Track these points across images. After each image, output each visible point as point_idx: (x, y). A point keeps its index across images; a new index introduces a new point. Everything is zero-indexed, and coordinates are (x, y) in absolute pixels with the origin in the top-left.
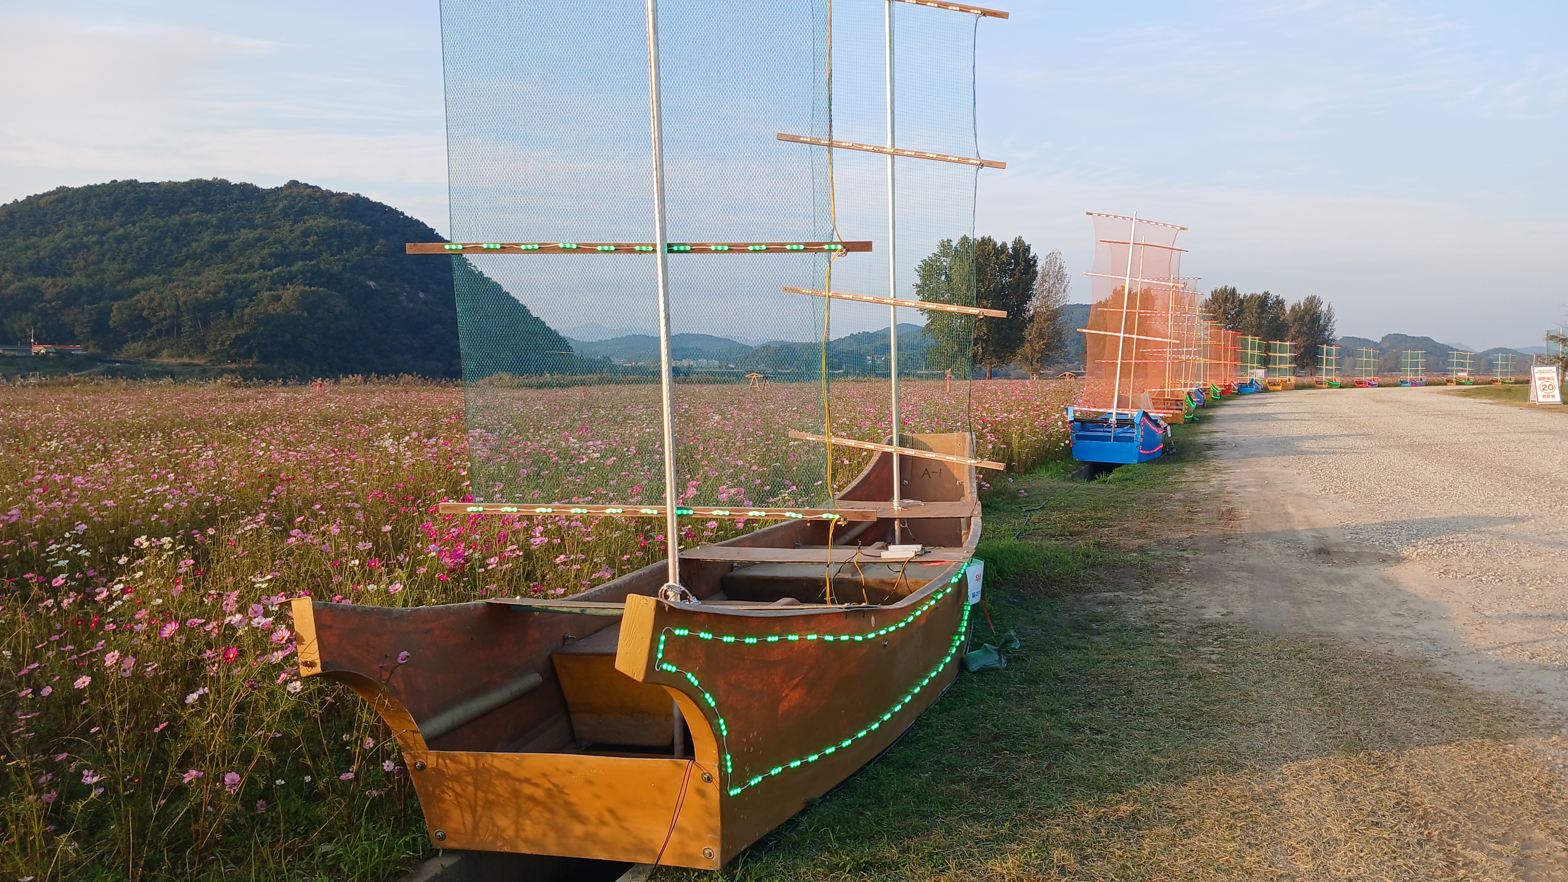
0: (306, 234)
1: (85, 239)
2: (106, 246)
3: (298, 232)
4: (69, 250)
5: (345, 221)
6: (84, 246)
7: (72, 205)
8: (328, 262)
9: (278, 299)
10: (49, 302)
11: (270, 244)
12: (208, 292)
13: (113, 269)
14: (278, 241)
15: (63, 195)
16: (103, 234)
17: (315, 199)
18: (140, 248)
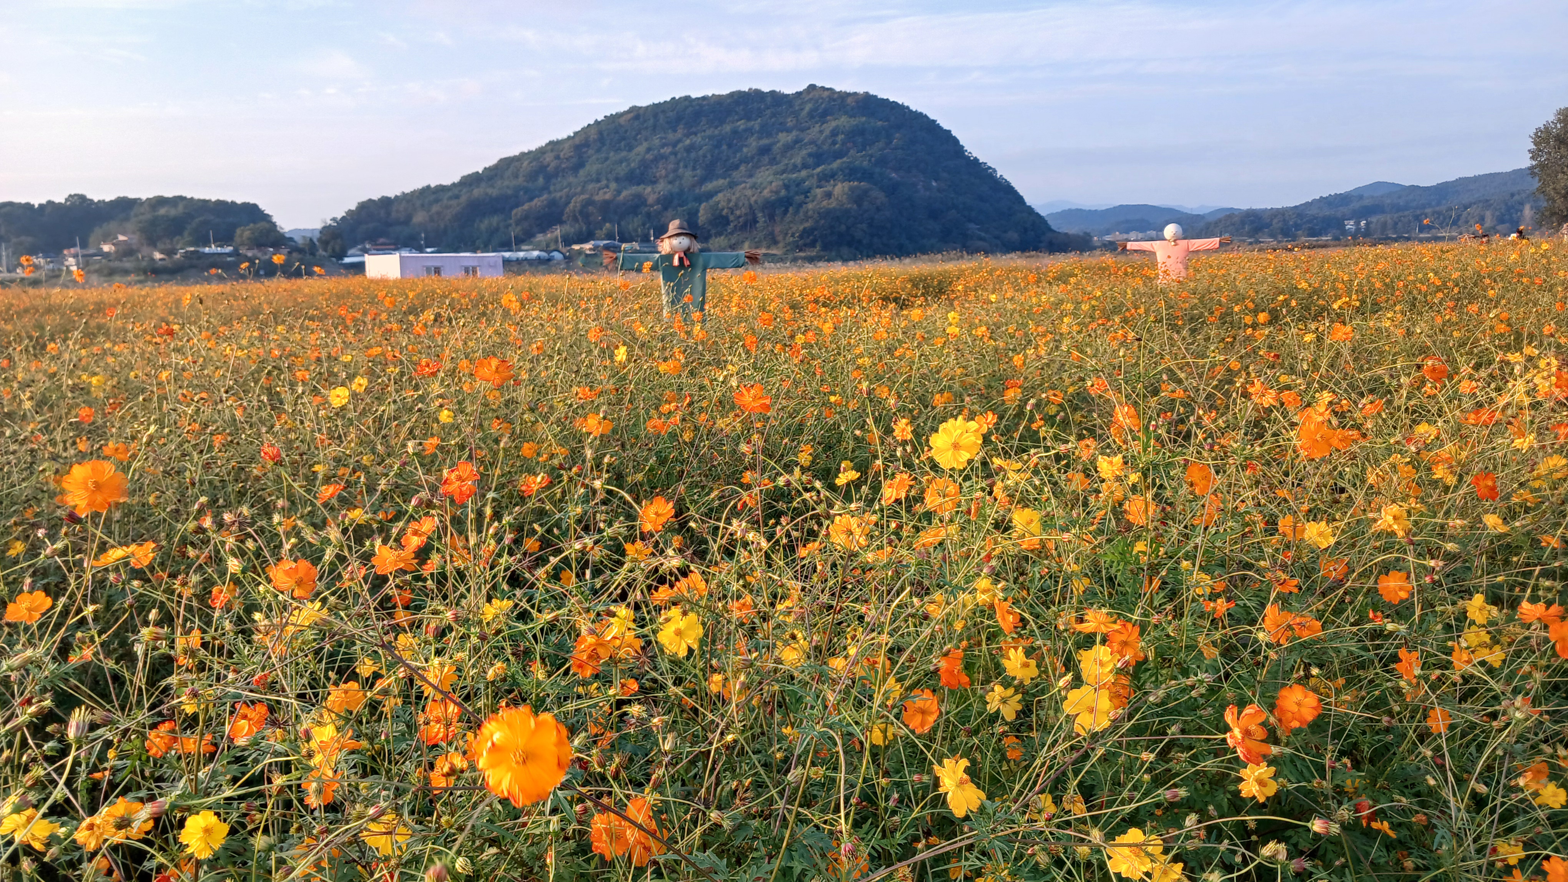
0: (834, 133)
1: (662, 151)
2: (679, 156)
3: (827, 132)
4: (652, 161)
5: (864, 119)
6: (663, 157)
7: (645, 121)
8: (857, 158)
9: (829, 195)
10: (652, 206)
11: (806, 145)
12: (771, 192)
13: (688, 176)
14: (812, 142)
15: (636, 113)
16: (675, 145)
17: (834, 100)
18: (705, 156)
